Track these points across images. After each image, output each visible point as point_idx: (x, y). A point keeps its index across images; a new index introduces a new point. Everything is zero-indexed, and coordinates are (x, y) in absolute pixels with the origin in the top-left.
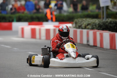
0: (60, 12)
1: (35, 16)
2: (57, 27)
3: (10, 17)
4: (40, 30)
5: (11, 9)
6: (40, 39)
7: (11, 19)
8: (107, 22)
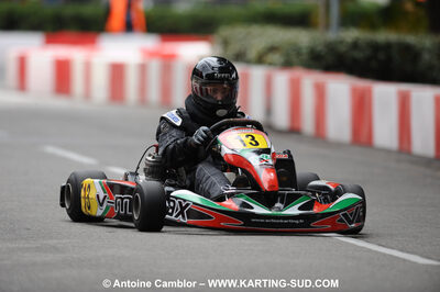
8: (341, 42)
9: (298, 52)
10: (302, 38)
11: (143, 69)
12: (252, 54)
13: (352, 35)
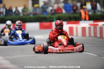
0: (94, 12)
1: (72, 16)
2: (91, 25)
3: (50, 18)
4: (77, 28)
5: (52, 10)
6: (77, 36)
7: (51, 20)
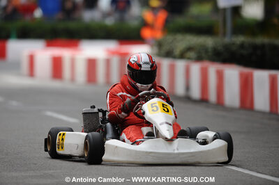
6: (73, 79)
7: (4, 33)
8: (234, 44)
9: (206, 50)
10: (209, 42)
11: (108, 62)
12: (177, 52)
13: (240, 39)
